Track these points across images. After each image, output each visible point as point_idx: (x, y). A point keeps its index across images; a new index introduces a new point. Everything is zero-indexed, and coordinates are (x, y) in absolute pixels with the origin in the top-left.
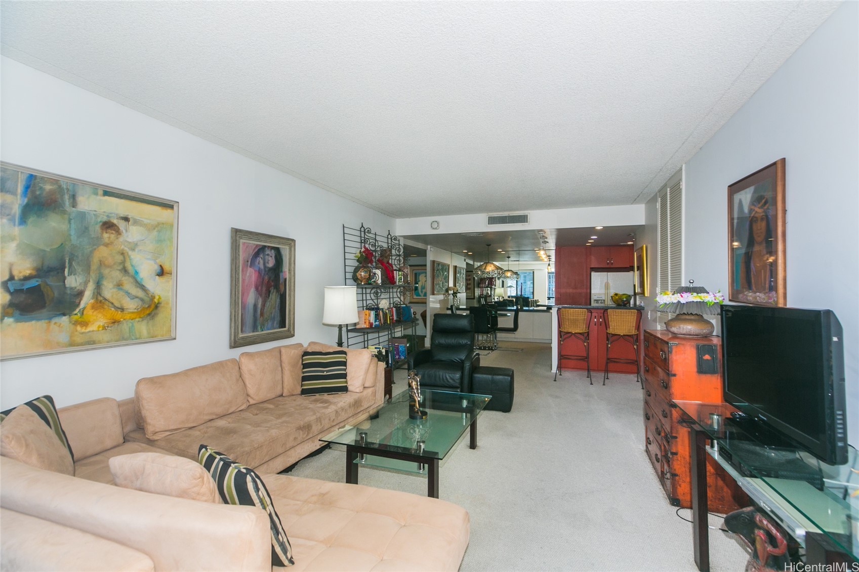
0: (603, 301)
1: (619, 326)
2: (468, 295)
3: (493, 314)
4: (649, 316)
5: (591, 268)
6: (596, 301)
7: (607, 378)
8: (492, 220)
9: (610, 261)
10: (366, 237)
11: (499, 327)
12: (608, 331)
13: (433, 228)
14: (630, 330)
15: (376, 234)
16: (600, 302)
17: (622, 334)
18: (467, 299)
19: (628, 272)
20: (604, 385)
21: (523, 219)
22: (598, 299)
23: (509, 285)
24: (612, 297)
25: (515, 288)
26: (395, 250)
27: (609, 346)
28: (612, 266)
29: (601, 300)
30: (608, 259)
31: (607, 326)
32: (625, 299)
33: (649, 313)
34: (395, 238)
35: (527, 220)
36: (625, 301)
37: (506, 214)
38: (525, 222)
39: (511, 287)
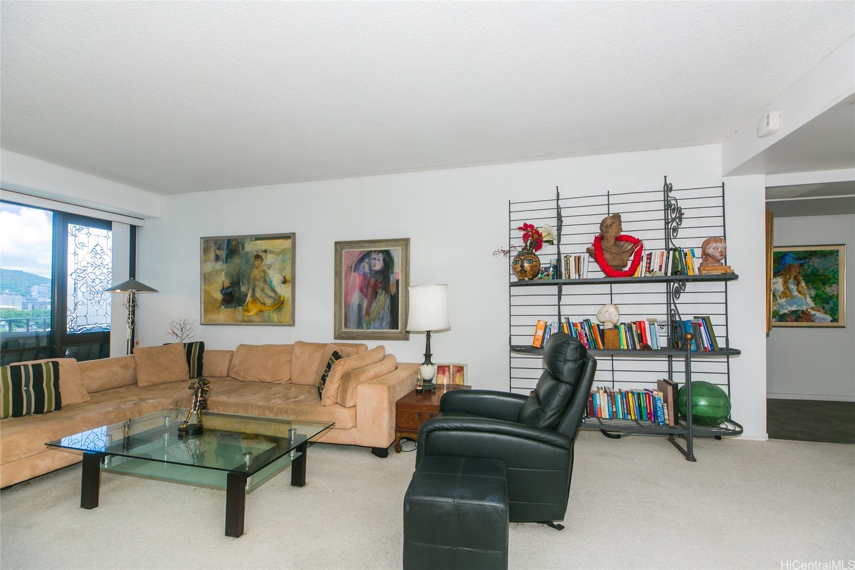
15: (608, 195)
26: (671, 210)
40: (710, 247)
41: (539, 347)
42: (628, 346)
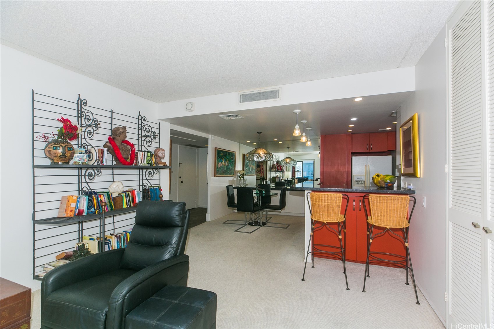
0: (363, 182)
1: (384, 216)
2: (258, 177)
3: (264, 194)
4: (425, 204)
5: (352, 153)
6: (356, 182)
7: (368, 276)
8: (244, 98)
9: (370, 147)
10: (83, 110)
11: (271, 204)
12: (369, 221)
13: (188, 110)
14: (399, 221)
15: (112, 112)
16: (360, 183)
17: (389, 227)
18: (257, 180)
19: (387, 155)
20: (364, 291)
21: (274, 94)
22: (358, 180)
23: (297, 170)
24: (373, 178)
25: (301, 172)
26: (145, 131)
27: (371, 241)
28: (371, 151)
29: (361, 181)
30: (368, 144)
31: (367, 213)
32: (388, 181)
33: (425, 200)
34: (144, 119)
35: (279, 96)
36: (389, 183)
37: (256, 90)
38: (276, 98)
39: (298, 171)
40: (160, 153)
41: (73, 216)
42: (127, 206)
